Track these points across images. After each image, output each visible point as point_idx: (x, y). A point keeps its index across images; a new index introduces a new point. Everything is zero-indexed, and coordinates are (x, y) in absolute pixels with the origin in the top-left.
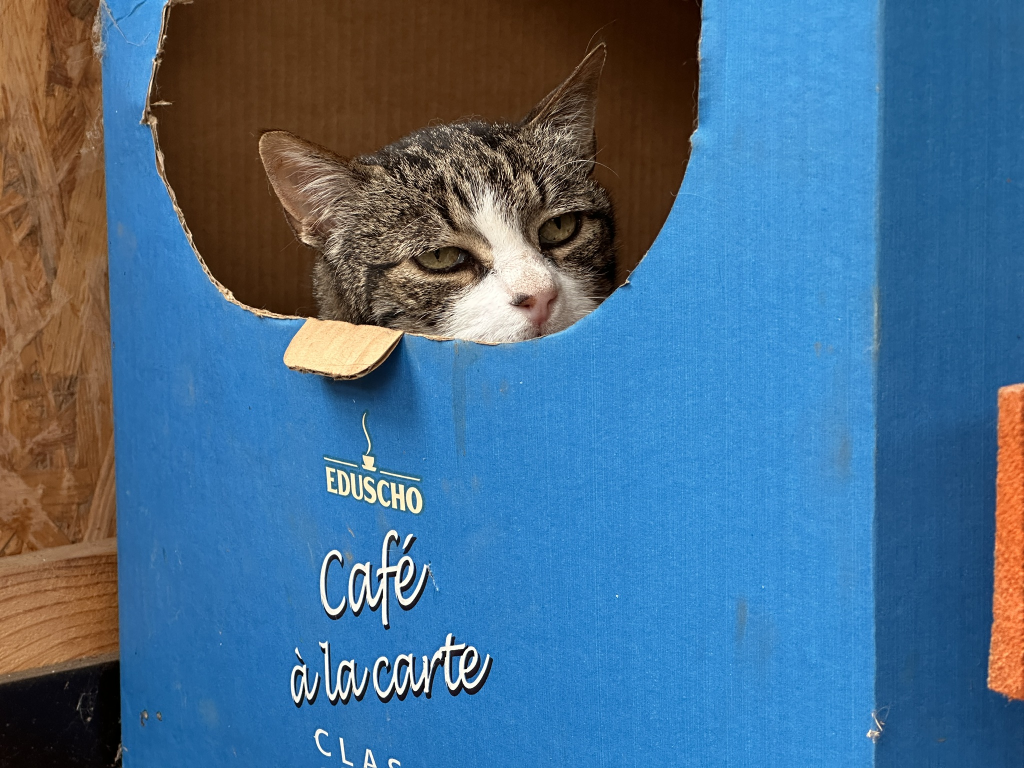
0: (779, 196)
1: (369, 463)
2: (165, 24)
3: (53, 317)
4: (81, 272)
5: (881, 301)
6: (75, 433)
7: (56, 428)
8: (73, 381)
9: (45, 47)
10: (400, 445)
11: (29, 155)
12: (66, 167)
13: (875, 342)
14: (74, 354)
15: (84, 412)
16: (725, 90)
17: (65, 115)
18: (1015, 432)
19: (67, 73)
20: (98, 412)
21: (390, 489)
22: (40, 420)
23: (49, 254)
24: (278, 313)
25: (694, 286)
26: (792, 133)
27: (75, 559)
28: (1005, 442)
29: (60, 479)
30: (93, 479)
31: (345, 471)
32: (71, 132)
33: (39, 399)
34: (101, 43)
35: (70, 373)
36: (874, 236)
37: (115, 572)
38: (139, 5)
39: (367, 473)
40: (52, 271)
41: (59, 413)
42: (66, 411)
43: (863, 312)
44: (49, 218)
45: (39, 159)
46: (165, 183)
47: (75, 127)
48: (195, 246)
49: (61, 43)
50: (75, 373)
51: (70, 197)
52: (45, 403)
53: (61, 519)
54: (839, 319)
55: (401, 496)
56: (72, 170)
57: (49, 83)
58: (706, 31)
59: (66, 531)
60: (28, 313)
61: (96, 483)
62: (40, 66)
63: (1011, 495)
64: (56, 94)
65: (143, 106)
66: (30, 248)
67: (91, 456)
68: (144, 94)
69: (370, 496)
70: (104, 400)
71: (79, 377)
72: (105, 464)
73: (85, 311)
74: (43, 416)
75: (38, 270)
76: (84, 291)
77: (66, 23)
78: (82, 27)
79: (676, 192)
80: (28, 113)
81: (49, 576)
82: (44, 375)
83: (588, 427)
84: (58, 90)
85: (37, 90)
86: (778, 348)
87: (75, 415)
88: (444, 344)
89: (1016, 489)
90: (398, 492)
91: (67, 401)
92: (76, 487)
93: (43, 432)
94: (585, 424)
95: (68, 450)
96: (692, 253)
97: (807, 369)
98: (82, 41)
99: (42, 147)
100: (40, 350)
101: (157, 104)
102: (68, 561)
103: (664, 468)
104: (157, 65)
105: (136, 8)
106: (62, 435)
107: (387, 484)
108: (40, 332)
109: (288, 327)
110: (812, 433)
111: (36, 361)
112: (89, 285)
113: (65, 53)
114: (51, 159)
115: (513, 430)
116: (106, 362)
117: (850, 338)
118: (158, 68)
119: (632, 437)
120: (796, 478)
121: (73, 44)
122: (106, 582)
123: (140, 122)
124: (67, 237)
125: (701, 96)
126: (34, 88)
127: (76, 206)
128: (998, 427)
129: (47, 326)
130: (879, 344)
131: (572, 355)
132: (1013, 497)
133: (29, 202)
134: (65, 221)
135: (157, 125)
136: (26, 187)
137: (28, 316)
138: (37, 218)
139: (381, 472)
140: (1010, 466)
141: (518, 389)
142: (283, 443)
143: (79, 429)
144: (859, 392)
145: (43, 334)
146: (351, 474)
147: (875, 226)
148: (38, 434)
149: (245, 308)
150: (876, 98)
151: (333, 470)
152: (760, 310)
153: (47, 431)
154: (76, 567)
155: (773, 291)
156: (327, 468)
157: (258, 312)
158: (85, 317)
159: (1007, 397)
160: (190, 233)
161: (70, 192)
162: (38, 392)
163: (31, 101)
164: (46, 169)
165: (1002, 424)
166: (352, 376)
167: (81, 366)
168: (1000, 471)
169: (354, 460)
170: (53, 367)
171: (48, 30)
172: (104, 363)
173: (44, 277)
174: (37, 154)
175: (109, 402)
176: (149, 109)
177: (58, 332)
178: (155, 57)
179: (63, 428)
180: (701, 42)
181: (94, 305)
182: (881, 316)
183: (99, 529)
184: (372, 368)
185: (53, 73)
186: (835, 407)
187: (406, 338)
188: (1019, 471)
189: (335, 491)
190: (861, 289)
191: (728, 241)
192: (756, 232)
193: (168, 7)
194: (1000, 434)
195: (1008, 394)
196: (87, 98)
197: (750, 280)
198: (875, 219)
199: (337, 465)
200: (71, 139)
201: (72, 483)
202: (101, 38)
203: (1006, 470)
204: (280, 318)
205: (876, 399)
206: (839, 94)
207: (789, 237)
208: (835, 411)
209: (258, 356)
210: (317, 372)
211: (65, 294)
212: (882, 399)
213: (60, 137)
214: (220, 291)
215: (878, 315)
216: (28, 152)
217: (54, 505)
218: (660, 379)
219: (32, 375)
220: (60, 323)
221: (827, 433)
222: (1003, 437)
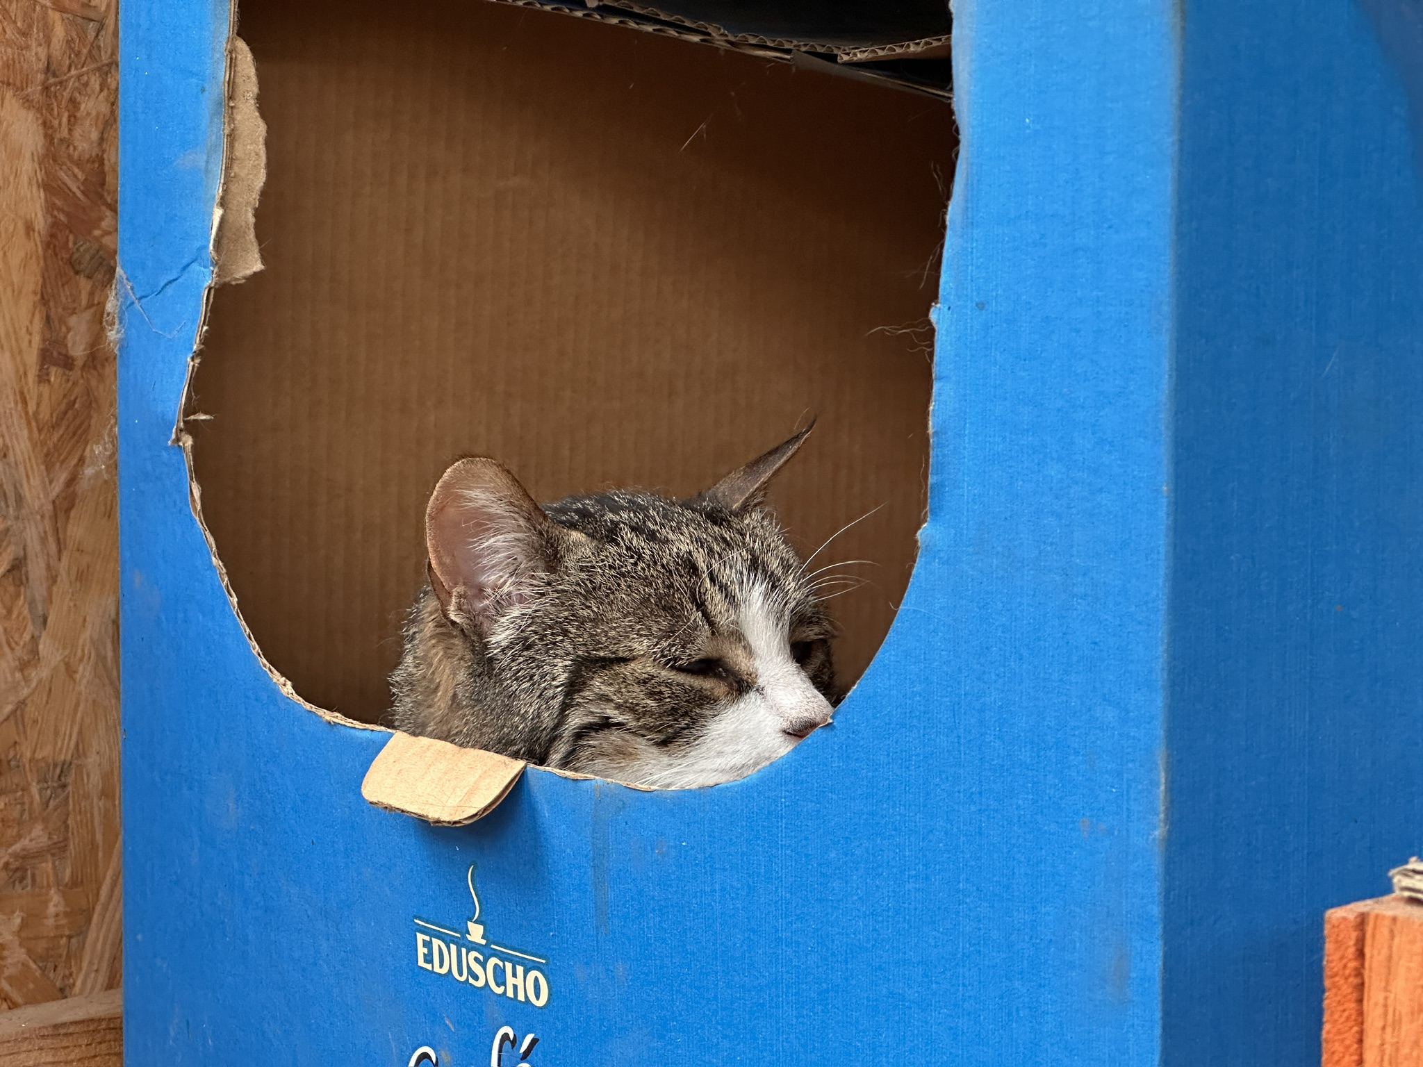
0: (1035, 619)
1: (476, 933)
2: (206, 310)
3: (40, 681)
4: (81, 620)
5: (1170, 769)
6: (66, 839)
7: (41, 833)
8: (65, 768)
9: (37, 317)
10: (518, 913)
11: (13, 464)
12: (63, 477)
13: (1162, 824)
14: (68, 733)
15: (80, 812)
16: (964, 474)
17: (63, 407)
18: (1347, 972)
19: (67, 351)
20: (100, 811)
21: (504, 971)
22: (20, 823)
23: (37, 596)
24: (354, 720)
25: (919, 732)
26: (1053, 538)
27: (66, 1023)
28: (1334, 983)
29: (45, 903)
30: (91, 901)
31: (443, 940)
32: (71, 429)
33: (20, 793)
34: (116, 326)
35: (63, 757)
36: (1160, 683)
37: (119, 1040)
38: (170, 282)
39: (472, 947)
40: (41, 619)
41: (46, 813)
42: (55, 810)
43: (1145, 783)
44: (38, 548)
45: (26, 468)
46: (201, 526)
47: (78, 422)
48: (241, 615)
49: (60, 310)
50: (69, 757)
51: (68, 518)
52: (26, 799)
53: (46, 959)
54: (1114, 790)
55: (519, 981)
56: (72, 480)
57: (42, 365)
58: (940, 395)
59: (52, 975)
60: (6, 678)
61: (94, 908)
62: (30, 342)
63: (1341, 1055)
64: (52, 379)
65: (174, 419)
66: (11, 589)
67: (89, 870)
68: (176, 404)
69: (476, 978)
70: (107, 793)
71: (75, 762)
72: (108, 881)
73: (85, 672)
74: (24, 817)
75: (21, 619)
76: (84, 646)
77: (67, 283)
78: (89, 287)
79: (898, 605)
80: (12, 405)
81: (30, 1047)
82: (26, 760)
83: (774, 909)
84: (55, 374)
85: (25, 374)
86: (1031, 822)
87: (68, 815)
88: (580, 784)
89: (1348, 1047)
90: (514, 975)
91: (57, 796)
92: (66, 914)
93: (22, 840)
94: (769, 905)
95: (57, 863)
96: (918, 688)
97: (1070, 853)
98: (89, 306)
99: (31, 453)
100: (21, 726)
101: (192, 417)
102: (56, 1027)
103: (876, 972)
104: (194, 366)
105: (166, 284)
106: (50, 843)
107: (501, 964)
108: (22, 704)
109: (369, 741)
110: (1077, 939)
111: (15, 743)
112: (91, 638)
113: (65, 324)
114: (43, 467)
115: (672, 905)
116: (112, 741)
117: (1128, 817)
118: (195, 370)
119: (832, 927)
120: (1055, 998)
121: (77, 311)
122: (106, 1055)
123: (169, 443)
124: (63, 573)
125: (931, 480)
126: (21, 372)
127: (76, 530)
128: (1325, 963)
129: (31, 694)
130: (1167, 827)
131: (753, 813)
132: (1343, 1057)
133: (12, 526)
134: (60, 552)
135: (192, 446)
136: (7, 506)
137: (6, 682)
138: (21, 547)
139: (493, 946)
140: (1341, 1016)
141: (680, 851)
142: (358, 895)
143: (73, 834)
144: (1140, 890)
145: (26, 705)
146: (452, 945)
147: (1163, 669)
148: (16, 842)
149: (308, 708)
150: (1164, 501)
151: (427, 938)
152: (1007, 770)
153: (28, 838)
154: (66, 1035)
155: (1025, 746)
156: (418, 934)
157: (328, 716)
158: (84, 681)
159: (1336, 925)
160: (235, 596)
161: (68, 511)
162: (17, 785)
163: (17, 391)
164: (36, 481)
165: (1330, 958)
166: (455, 822)
167: (77, 745)
168: (1326, 1022)
169: (456, 926)
170: (38, 750)
171: (42, 293)
172: (109, 742)
173: (30, 628)
174: (24, 461)
175: (114, 796)
176: (182, 425)
177: (47, 702)
178: (191, 355)
179: (50, 833)
180: (933, 410)
181: (97, 663)
182: (1170, 789)
183: (97, 971)
184: (483, 813)
185: (48, 350)
186: (1108, 907)
187: (529, 773)
188: (1353, 1023)
189: (429, 967)
190: (1142, 752)
191: (966, 674)
192: (1004, 666)
193: (210, 289)
194: (1327, 972)
195: (1338, 919)
196: (94, 383)
197: (995, 730)
198: (1161, 660)
199: (432, 932)
200: (71, 438)
201: (61, 908)
202: (117, 322)
203: (1336, 1021)
204: (357, 726)
205: (1162, 900)
206: (1115, 492)
207: (1047, 676)
208: (1108, 912)
209: (326, 775)
210: (408, 812)
211: (58, 650)
212: (1171, 900)
213: (55, 437)
214: (275, 680)
215: (1166, 788)
216: (11, 458)
217: (37, 938)
218: (871, 852)
219: (9, 761)
220: (50, 689)
221: (1097, 941)
222: (1332, 977)
